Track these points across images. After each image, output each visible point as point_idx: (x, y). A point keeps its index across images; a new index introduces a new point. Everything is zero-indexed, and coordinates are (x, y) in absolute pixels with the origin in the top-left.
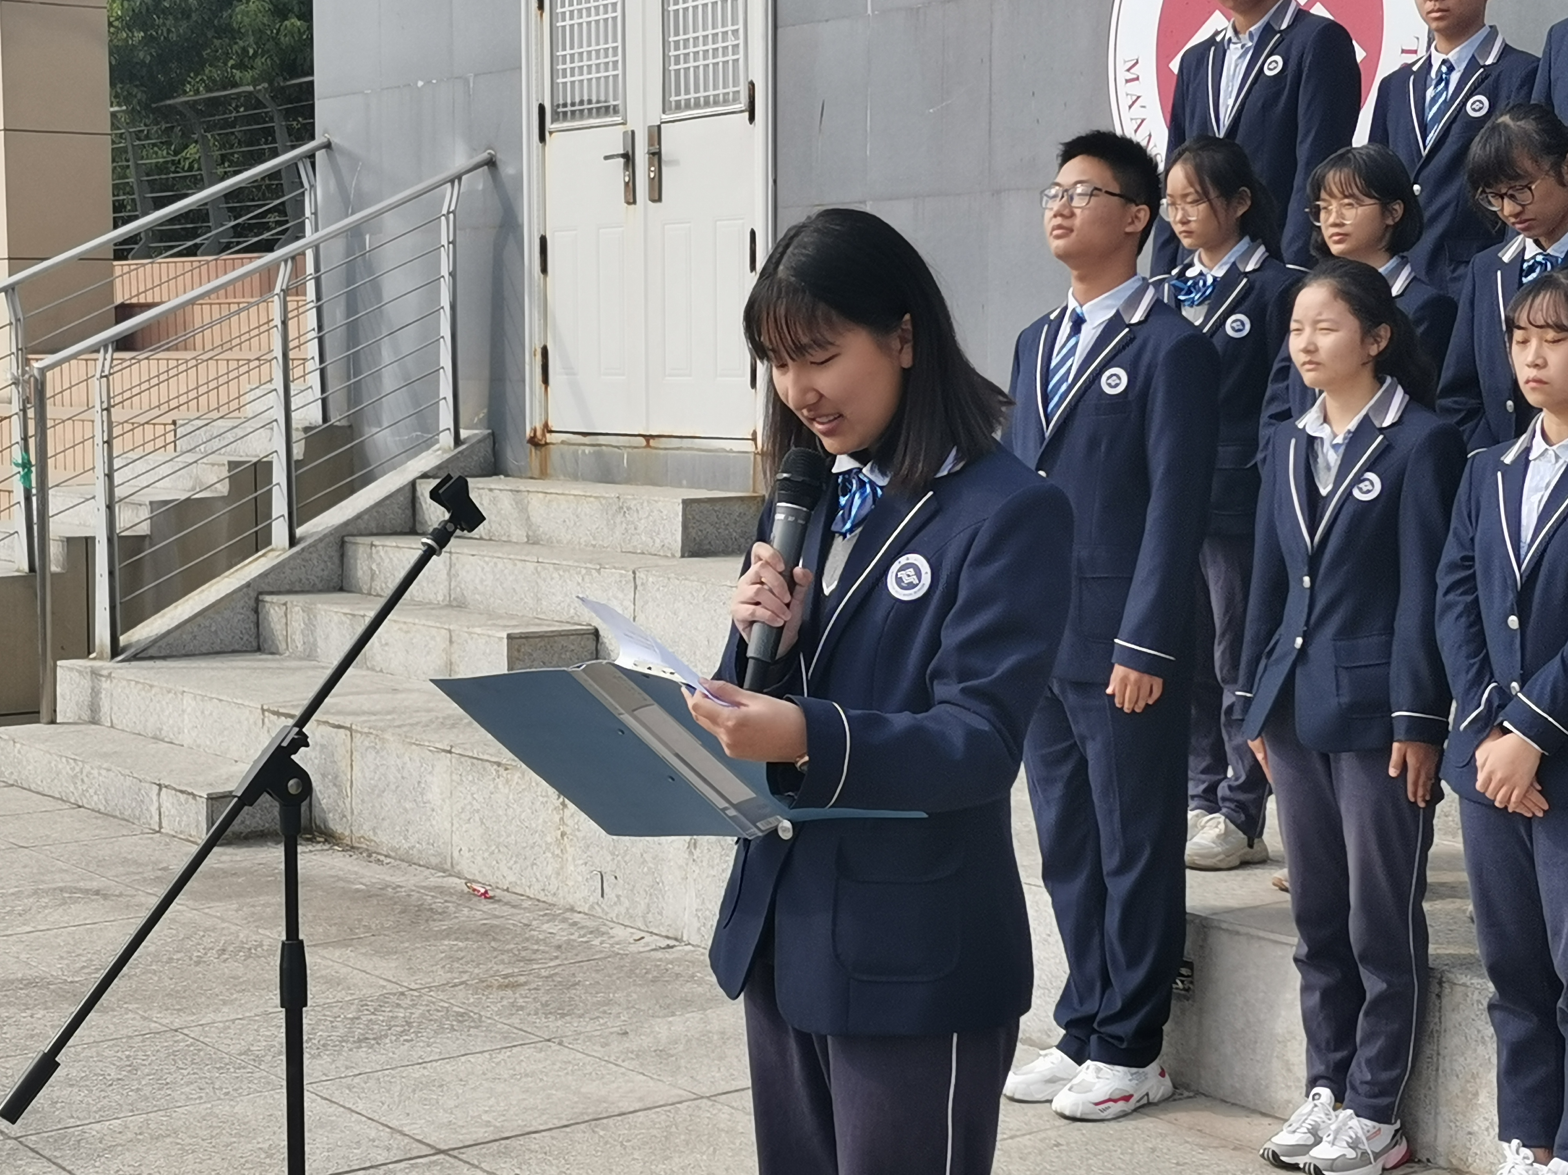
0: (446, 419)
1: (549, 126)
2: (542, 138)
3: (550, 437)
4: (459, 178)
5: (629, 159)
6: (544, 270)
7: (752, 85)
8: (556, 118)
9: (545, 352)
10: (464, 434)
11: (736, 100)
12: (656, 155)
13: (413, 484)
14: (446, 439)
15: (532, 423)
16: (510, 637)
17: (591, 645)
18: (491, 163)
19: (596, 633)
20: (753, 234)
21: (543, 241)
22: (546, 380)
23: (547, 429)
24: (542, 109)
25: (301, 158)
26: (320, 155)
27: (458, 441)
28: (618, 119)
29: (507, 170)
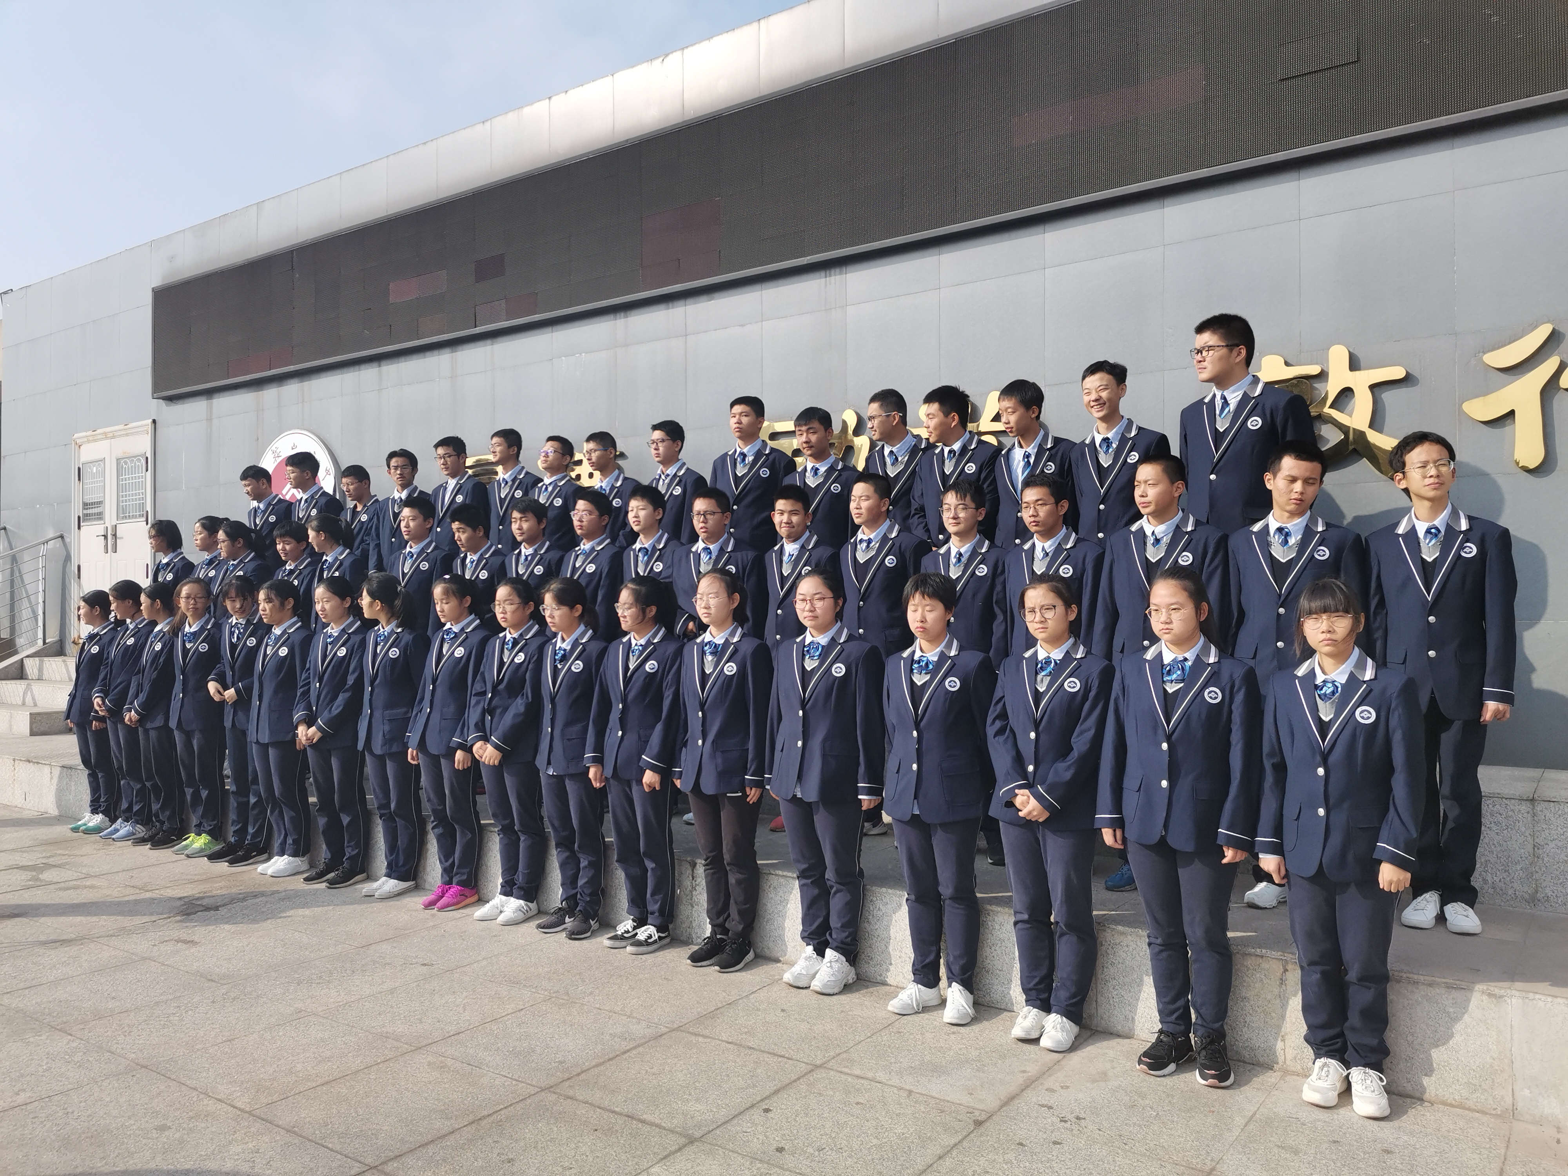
0: (40, 635)
1: (82, 524)
2: (79, 528)
4: (47, 543)
5: (105, 537)
6: (79, 577)
7: (147, 512)
8: (84, 520)
10: (47, 641)
11: (143, 516)
12: (115, 536)
13: (22, 660)
14: (40, 642)
16: (30, 714)
18: (62, 537)
20: (147, 565)
21: (79, 567)
24: (79, 517)
27: (44, 643)
28: (103, 522)
29: (67, 540)
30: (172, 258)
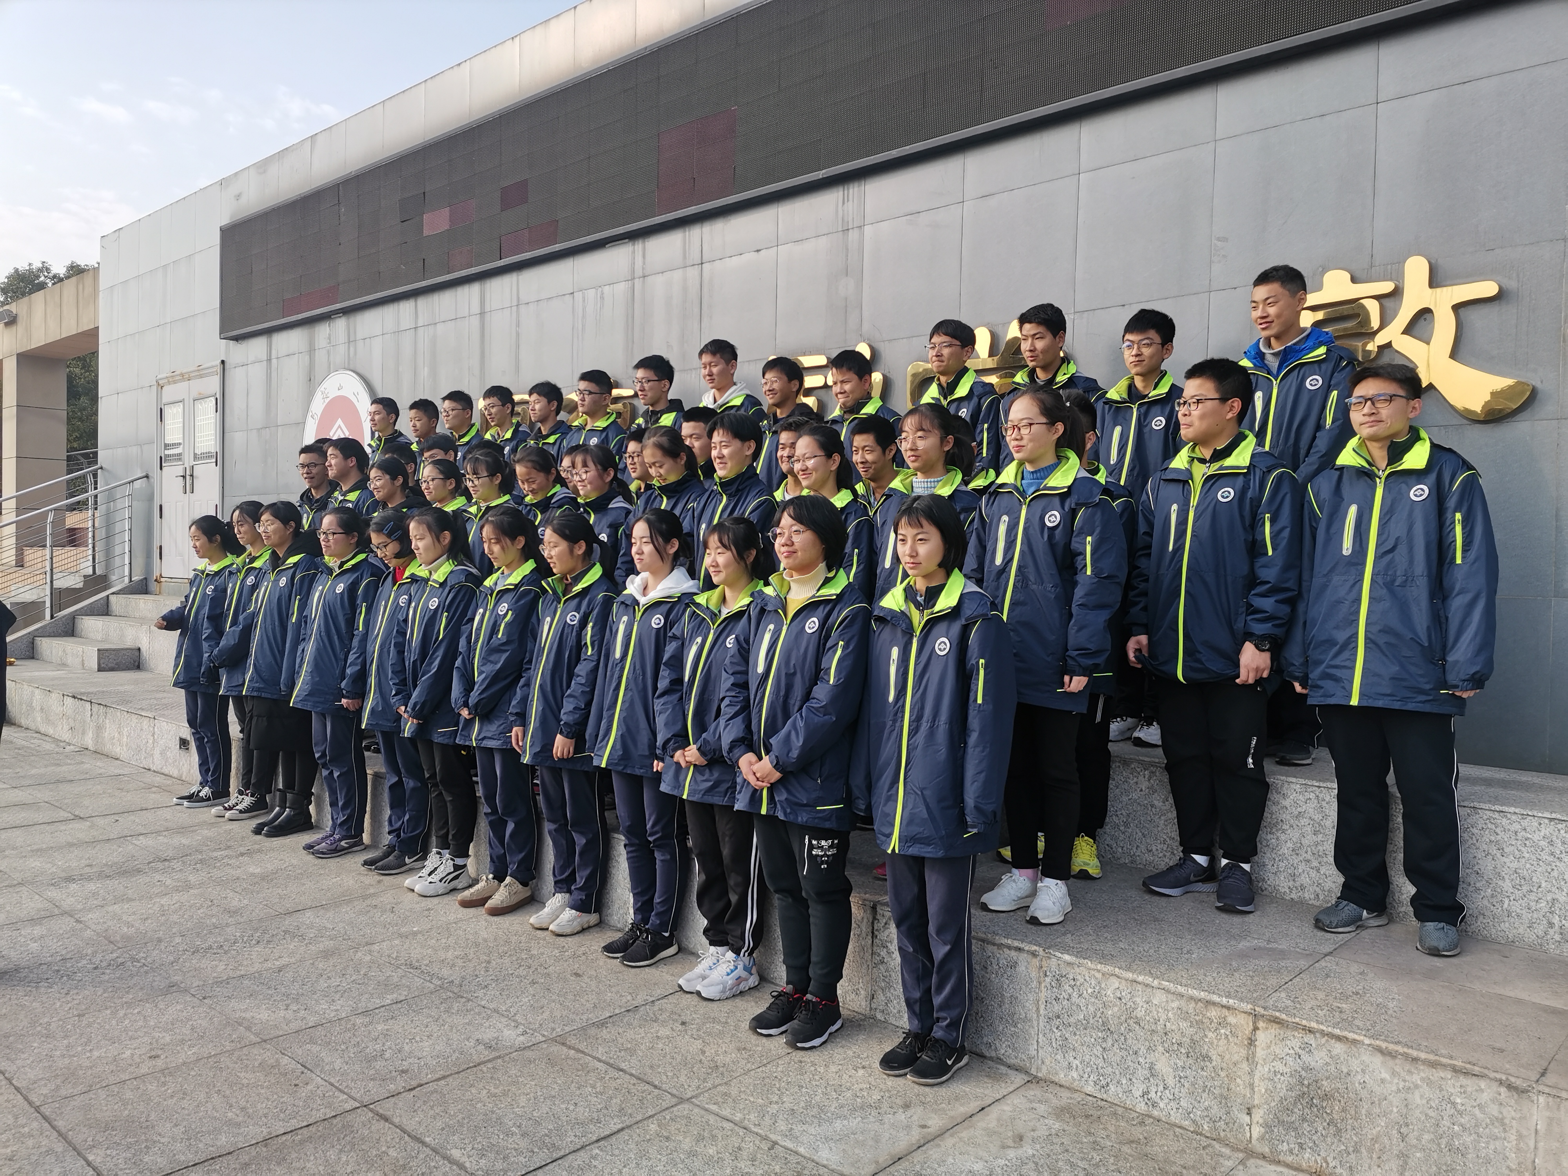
0: (127, 573)
1: (163, 464)
2: (161, 469)
3: (162, 580)
4: (136, 481)
5: (184, 477)
6: (161, 517)
7: (217, 453)
8: (165, 461)
9: (161, 547)
10: (133, 579)
11: (213, 458)
12: (192, 476)
13: (108, 596)
14: (127, 580)
15: (156, 574)
16: (99, 650)
17: (137, 654)
18: (147, 477)
19: (139, 649)
20: (217, 506)
21: (161, 507)
22: (161, 558)
23: (161, 576)
24: (161, 458)
25: (88, 472)
26: (99, 471)
27: (131, 581)
28: (181, 463)
29: (151, 480)
30: (238, 197)
